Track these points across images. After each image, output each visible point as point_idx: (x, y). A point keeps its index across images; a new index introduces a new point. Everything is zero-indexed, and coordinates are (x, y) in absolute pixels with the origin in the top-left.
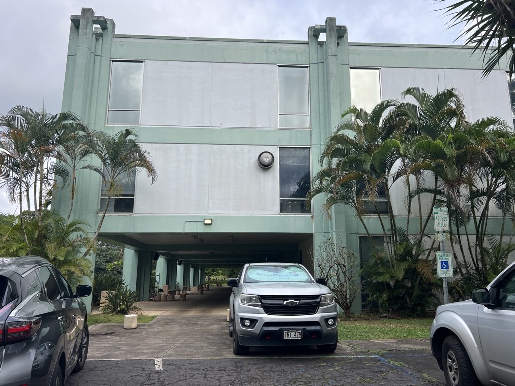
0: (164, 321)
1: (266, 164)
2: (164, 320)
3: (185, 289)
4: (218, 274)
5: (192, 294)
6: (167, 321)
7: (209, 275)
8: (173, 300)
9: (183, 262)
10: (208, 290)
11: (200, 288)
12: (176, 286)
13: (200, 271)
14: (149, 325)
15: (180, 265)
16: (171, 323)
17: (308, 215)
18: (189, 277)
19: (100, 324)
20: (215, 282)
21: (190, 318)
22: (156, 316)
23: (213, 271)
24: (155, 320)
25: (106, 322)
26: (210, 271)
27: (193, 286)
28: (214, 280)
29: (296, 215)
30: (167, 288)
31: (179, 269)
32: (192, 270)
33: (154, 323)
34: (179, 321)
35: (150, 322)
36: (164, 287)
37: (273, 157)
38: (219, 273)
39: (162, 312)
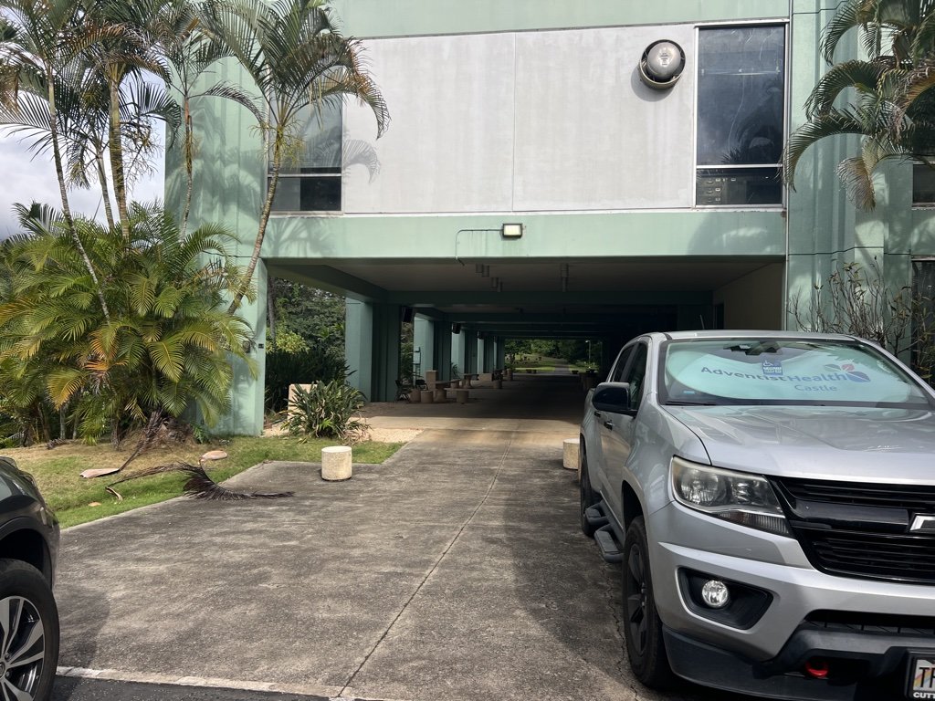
0: (416, 461)
1: (664, 73)
2: (416, 456)
3: (468, 378)
4: (529, 350)
5: (482, 387)
6: (425, 460)
7: (513, 351)
8: (446, 400)
9: (462, 328)
10: (512, 380)
11: (497, 376)
12: (453, 371)
13: (495, 344)
14: (381, 472)
15: (457, 332)
16: (431, 467)
17: (774, 209)
18: (476, 355)
19: (276, 463)
20: (524, 363)
21: (475, 452)
22: (401, 445)
23: (520, 344)
24: (396, 456)
25: (286, 458)
26: (513, 344)
27: (484, 372)
28: (521, 360)
29: (739, 210)
30: (434, 377)
31: (457, 340)
32: (480, 343)
33: (394, 465)
34: (451, 460)
35: (385, 463)
36: (428, 373)
37: (682, 54)
38: (530, 348)
39: (417, 433)
